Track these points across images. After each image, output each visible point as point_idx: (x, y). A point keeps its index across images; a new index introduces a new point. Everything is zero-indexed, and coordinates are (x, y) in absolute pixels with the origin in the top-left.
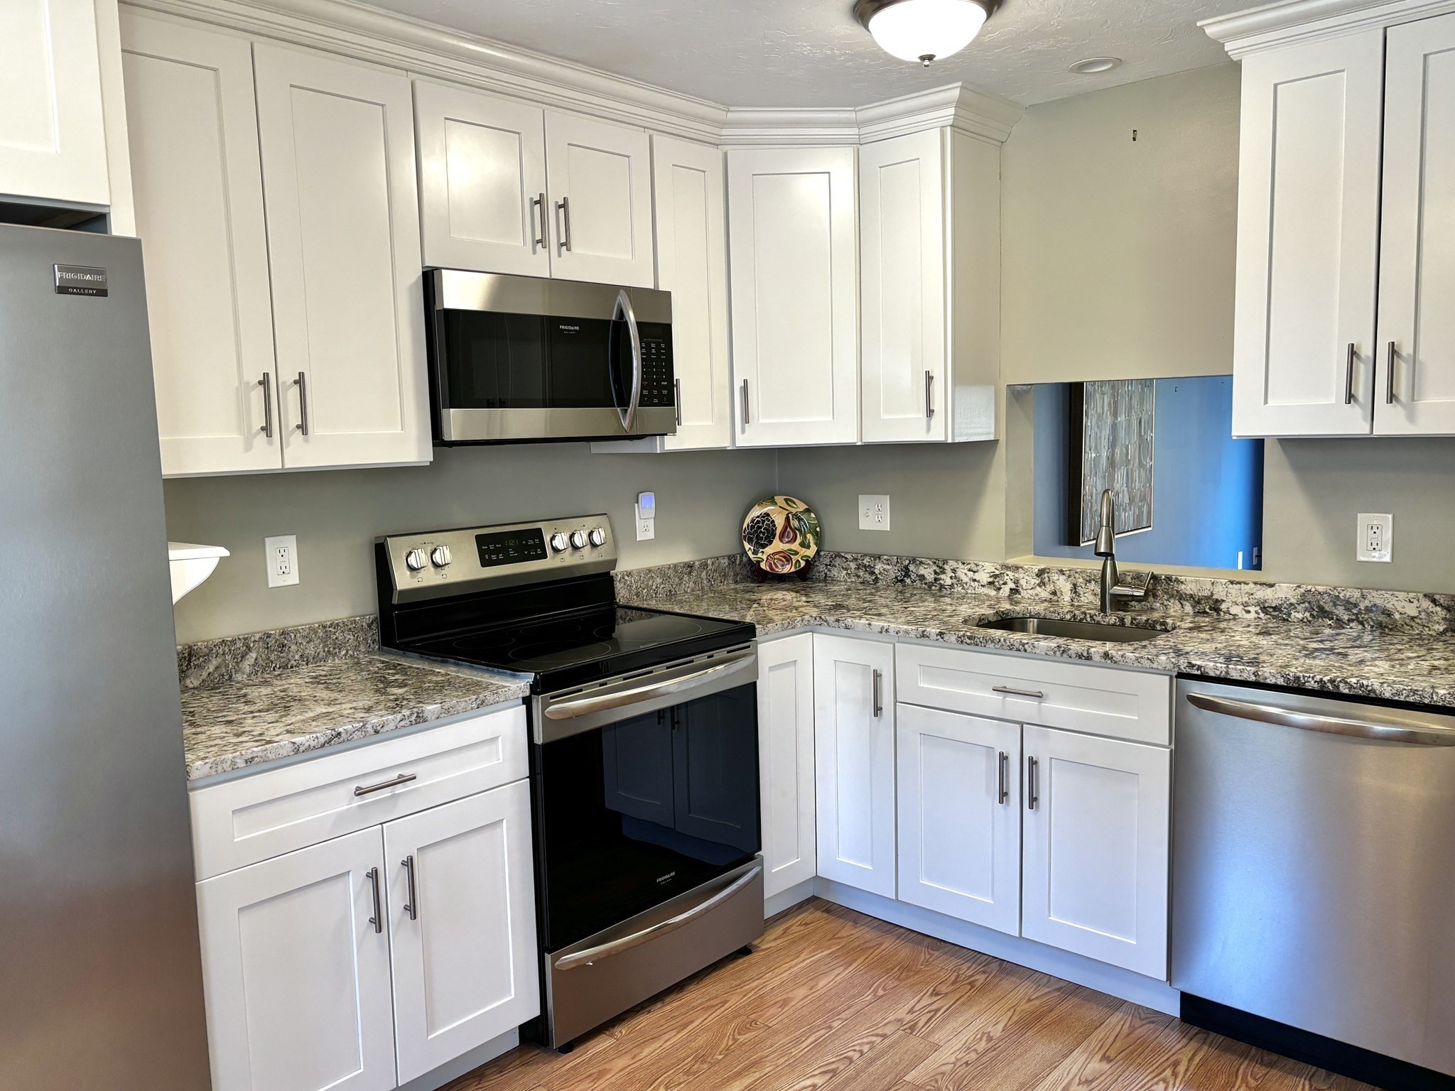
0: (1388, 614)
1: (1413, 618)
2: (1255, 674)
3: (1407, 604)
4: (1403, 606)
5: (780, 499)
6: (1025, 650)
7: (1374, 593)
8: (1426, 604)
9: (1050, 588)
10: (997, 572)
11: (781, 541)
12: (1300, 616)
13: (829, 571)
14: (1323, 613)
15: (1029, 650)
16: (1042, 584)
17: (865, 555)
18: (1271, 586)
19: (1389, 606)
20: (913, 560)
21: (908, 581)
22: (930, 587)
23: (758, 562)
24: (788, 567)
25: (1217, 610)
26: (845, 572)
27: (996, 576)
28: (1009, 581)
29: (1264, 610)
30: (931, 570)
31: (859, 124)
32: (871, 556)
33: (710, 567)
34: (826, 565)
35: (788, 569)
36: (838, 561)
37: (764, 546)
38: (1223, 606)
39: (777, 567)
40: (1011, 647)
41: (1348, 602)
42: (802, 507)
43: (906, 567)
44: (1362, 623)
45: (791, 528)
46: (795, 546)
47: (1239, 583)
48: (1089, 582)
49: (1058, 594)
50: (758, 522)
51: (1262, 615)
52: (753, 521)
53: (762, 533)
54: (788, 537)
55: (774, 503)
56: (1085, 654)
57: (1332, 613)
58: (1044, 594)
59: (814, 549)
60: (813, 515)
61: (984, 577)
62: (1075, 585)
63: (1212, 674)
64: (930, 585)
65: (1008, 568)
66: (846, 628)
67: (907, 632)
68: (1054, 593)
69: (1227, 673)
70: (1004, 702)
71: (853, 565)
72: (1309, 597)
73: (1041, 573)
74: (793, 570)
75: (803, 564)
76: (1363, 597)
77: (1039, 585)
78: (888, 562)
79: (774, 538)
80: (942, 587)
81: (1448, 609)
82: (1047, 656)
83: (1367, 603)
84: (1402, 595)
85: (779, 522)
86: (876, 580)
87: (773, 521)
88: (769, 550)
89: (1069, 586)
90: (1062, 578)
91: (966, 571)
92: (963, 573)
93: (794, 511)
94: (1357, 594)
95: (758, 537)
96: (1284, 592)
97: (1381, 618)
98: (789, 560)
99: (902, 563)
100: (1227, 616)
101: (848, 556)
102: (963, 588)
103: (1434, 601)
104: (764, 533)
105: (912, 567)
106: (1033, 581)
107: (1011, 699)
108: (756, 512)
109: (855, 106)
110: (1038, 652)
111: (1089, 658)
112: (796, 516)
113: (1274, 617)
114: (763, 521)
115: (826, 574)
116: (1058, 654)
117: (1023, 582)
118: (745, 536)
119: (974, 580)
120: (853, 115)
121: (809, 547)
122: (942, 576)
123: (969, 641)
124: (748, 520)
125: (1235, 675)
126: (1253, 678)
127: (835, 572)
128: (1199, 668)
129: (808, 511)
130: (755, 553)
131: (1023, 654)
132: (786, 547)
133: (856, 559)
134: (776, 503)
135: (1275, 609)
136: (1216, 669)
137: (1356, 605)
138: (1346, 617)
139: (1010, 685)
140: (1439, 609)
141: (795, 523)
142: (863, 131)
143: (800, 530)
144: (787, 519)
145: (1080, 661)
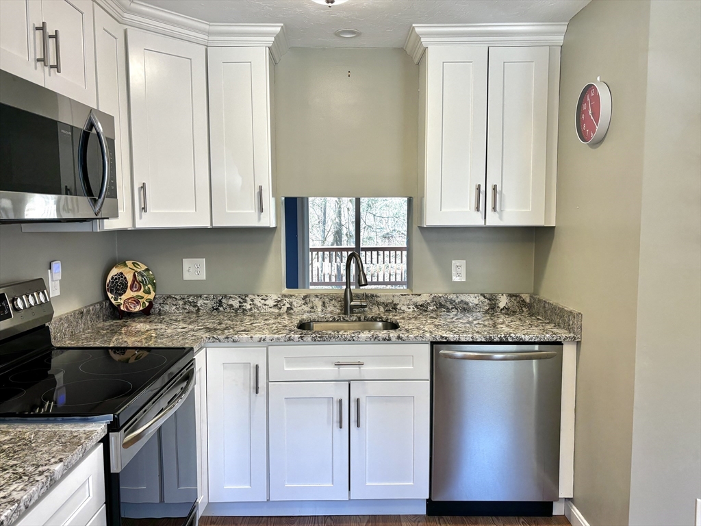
0: (467, 304)
1: (476, 305)
2: (472, 338)
3: (474, 299)
4: (473, 300)
5: (129, 263)
6: (354, 340)
7: (462, 295)
8: (482, 298)
9: (310, 305)
10: (279, 299)
11: (132, 290)
12: (432, 308)
13: (163, 307)
14: (441, 306)
15: (356, 340)
16: (306, 303)
17: (190, 295)
18: (420, 295)
19: (467, 300)
20: (225, 296)
21: (221, 309)
22: (236, 311)
23: (119, 306)
24: (138, 307)
25: (395, 309)
26: (175, 307)
27: (278, 301)
28: (286, 304)
29: (417, 307)
30: (237, 301)
31: (209, 33)
32: (194, 296)
33: (91, 312)
34: (160, 304)
35: (138, 308)
36: (169, 301)
37: (121, 295)
38: (398, 307)
39: (131, 307)
40: (345, 339)
41: (451, 300)
42: (144, 267)
43: (220, 301)
44: (457, 309)
45: (137, 281)
46: (141, 293)
47: (405, 295)
48: (332, 300)
49: (315, 308)
50: (116, 279)
51: (415, 309)
52: (112, 278)
53: (119, 286)
54: (136, 287)
55: (126, 265)
56: (387, 338)
57: (445, 305)
58: (307, 308)
59: (153, 294)
60: (151, 272)
61: (271, 302)
62: (324, 303)
63: (452, 340)
64: (236, 310)
65: (285, 296)
66: (234, 341)
67: (278, 339)
68: (313, 308)
69: (459, 339)
70: (339, 371)
71: (181, 303)
72: (436, 299)
73: (305, 298)
74: (141, 308)
75: (147, 304)
76: (457, 297)
77: (304, 304)
78: (207, 299)
79: (127, 289)
80: (244, 310)
81: (489, 299)
82: (366, 342)
83: (459, 300)
84: (472, 295)
85: (129, 278)
86: (199, 309)
87: (125, 278)
88: (124, 297)
89: (321, 303)
90: (317, 299)
91: (260, 300)
92: (258, 301)
93: (139, 270)
94: (455, 296)
95: (117, 290)
96: (425, 298)
97: (465, 306)
98: (138, 303)
99: (217, 298)
100: (400, 311)
101: (178, 297)
102: (258, 310)
103: (484, 297)
104: (120, 286)
105: (224, 301)
106: (300, 302)
107: (342, 368)
108: (114, 272)
109: (210, 22)
110: (361, 340)
111: (389, 340)
112: (139, 273)
113: (420, 310)
114: (119, 278)
115: (160, 309)
116: (372, 340)
117: (295, 303)
118: (108, 289)
119: (265, 305)
120: (207, 27)
121: (149, 293)
122: (244, 304)
123: (319, 339)
124: (109, 278)
125: (463, 339)
126: (471, 340)
127: (167, 307)
128: (446, 338)
129: (147, 270)
130: (116, 299)
131: (352, 342)
132: (135, 294)
133: (183, 299)
134: (127, 266)
135: (421, 306)
136: (454, 337)
137: (454, 301)
138: (451, 307)
139: (342, 361)
140: (486, 300)
141: (139, 278)
142: (211, 38)
143: (143, 282)
144: (134, 275)
145: (385, 342)
